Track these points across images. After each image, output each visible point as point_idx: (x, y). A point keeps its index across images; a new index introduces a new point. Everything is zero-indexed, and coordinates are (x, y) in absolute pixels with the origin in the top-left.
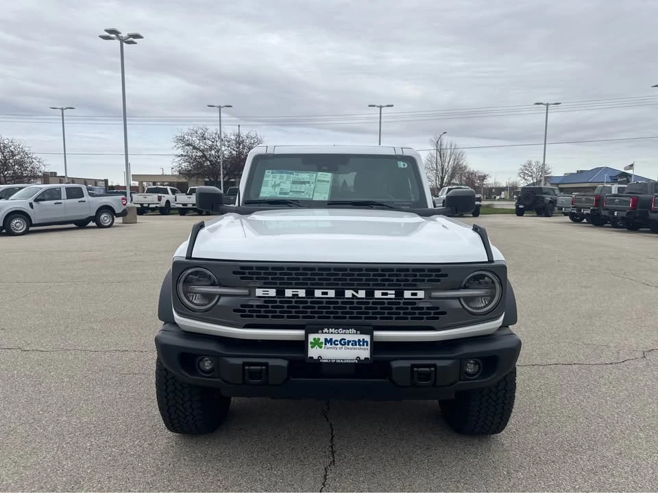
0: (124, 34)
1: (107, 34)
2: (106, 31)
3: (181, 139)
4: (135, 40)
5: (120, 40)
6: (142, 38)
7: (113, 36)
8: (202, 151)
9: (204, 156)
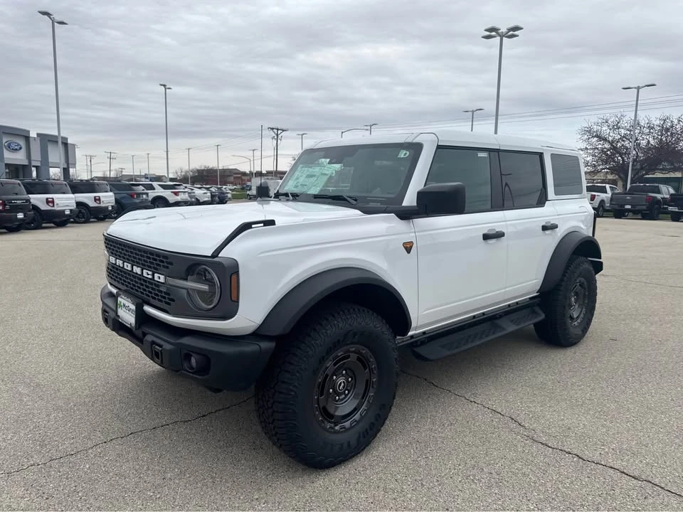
0: (503, 30)
1: (488, 33)
2: (486, 30)
3: (589, 131)
4: (516, 33)
5: (500, 36)
6: (522, 29)
7: (493, 33)
8: (611, 143)
9: (614, 148)
